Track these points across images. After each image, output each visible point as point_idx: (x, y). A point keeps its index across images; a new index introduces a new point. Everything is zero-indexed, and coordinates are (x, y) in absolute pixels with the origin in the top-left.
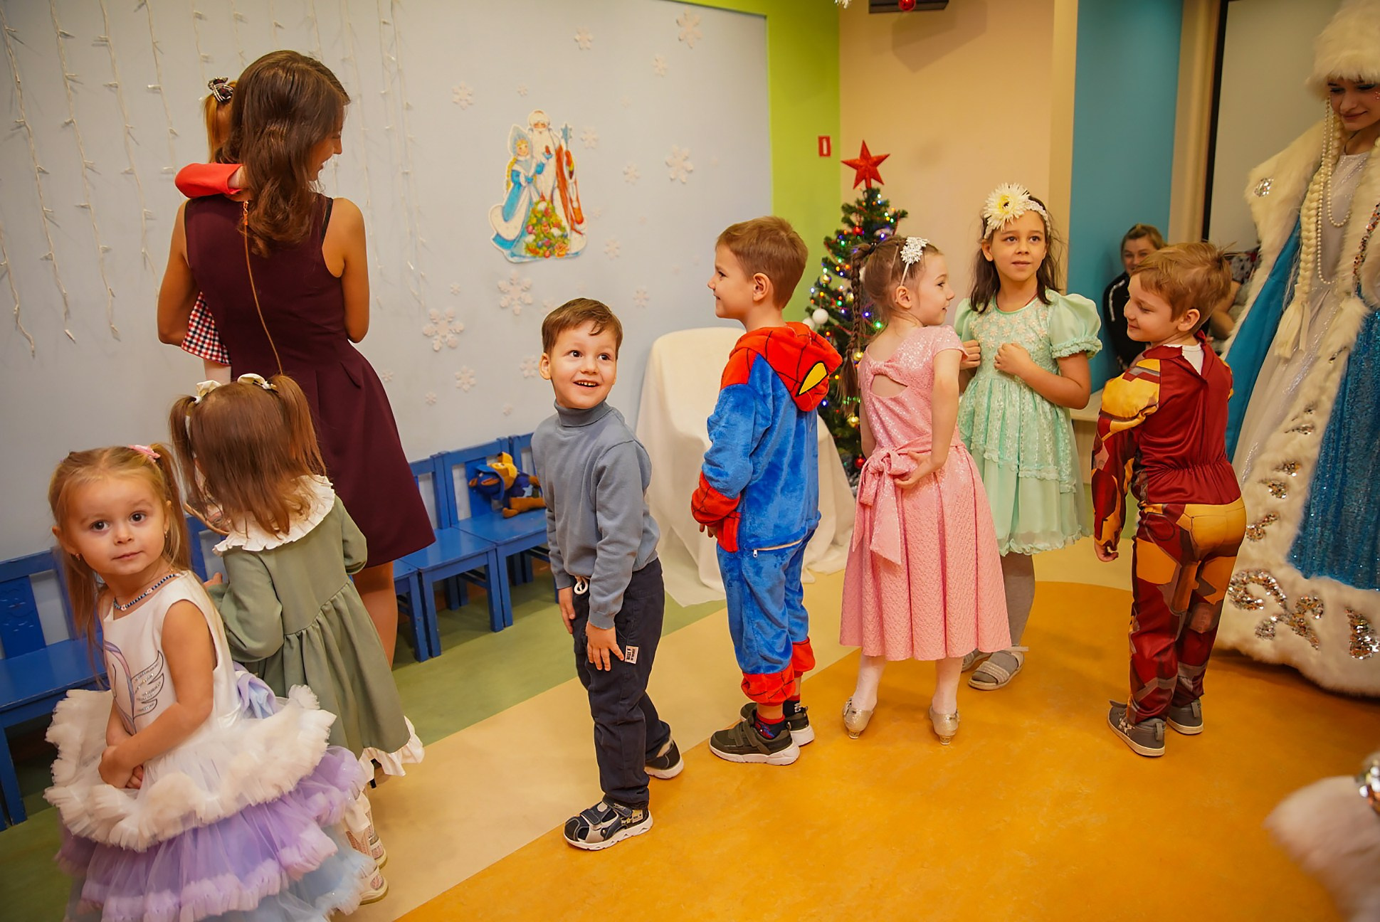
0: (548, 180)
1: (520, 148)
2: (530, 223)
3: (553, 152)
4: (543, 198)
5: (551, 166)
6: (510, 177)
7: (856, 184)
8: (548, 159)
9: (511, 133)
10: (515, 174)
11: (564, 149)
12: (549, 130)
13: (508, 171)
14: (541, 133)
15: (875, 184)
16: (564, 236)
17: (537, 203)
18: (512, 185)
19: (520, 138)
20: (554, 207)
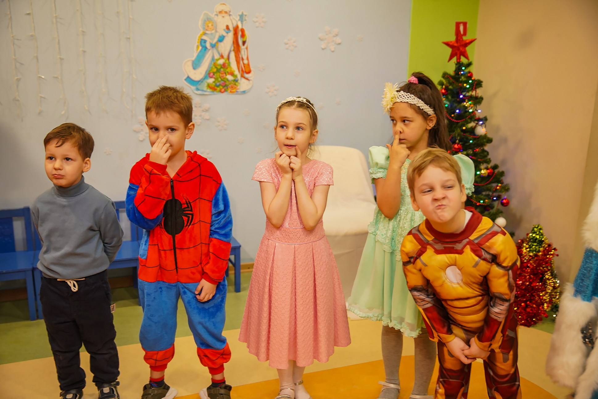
0: (227, 45)
1: (208, 26)
2: (211, 72)
3: (231, 28)
4: (222, 57)
5: (230, 37)
6: (199, 43)
7: (451, 58)
8: (227, 33)
9: (202, 16)
10: (203, 41)
11: (240, 27)
12: (230, 15)
13: (198, 40)
14: (223, 17)
15: (463, 60)
16: (236, 81)
17: (217, 60)
18: (200, 48)
19: (208, 20)
20: (229, 63)
